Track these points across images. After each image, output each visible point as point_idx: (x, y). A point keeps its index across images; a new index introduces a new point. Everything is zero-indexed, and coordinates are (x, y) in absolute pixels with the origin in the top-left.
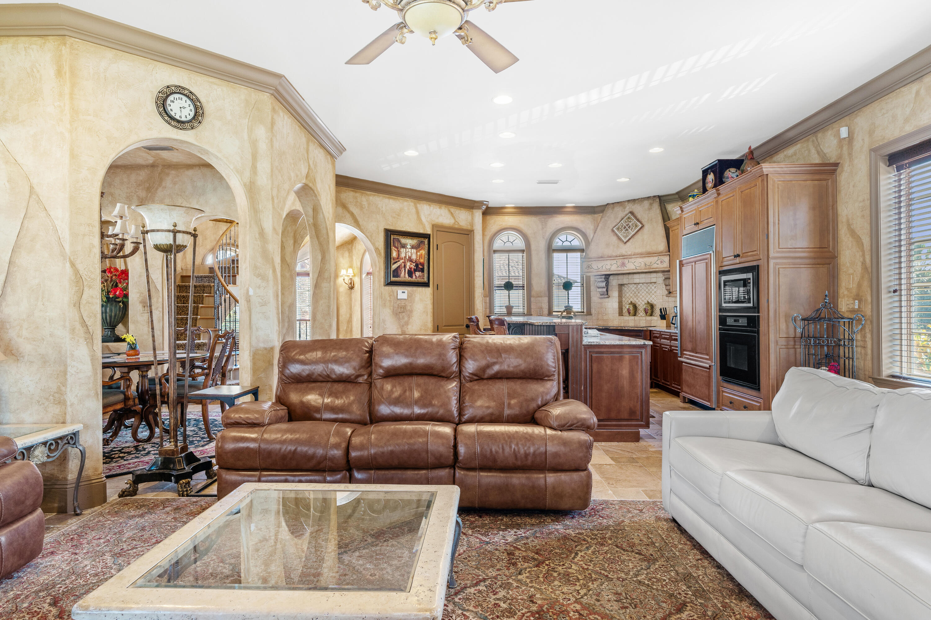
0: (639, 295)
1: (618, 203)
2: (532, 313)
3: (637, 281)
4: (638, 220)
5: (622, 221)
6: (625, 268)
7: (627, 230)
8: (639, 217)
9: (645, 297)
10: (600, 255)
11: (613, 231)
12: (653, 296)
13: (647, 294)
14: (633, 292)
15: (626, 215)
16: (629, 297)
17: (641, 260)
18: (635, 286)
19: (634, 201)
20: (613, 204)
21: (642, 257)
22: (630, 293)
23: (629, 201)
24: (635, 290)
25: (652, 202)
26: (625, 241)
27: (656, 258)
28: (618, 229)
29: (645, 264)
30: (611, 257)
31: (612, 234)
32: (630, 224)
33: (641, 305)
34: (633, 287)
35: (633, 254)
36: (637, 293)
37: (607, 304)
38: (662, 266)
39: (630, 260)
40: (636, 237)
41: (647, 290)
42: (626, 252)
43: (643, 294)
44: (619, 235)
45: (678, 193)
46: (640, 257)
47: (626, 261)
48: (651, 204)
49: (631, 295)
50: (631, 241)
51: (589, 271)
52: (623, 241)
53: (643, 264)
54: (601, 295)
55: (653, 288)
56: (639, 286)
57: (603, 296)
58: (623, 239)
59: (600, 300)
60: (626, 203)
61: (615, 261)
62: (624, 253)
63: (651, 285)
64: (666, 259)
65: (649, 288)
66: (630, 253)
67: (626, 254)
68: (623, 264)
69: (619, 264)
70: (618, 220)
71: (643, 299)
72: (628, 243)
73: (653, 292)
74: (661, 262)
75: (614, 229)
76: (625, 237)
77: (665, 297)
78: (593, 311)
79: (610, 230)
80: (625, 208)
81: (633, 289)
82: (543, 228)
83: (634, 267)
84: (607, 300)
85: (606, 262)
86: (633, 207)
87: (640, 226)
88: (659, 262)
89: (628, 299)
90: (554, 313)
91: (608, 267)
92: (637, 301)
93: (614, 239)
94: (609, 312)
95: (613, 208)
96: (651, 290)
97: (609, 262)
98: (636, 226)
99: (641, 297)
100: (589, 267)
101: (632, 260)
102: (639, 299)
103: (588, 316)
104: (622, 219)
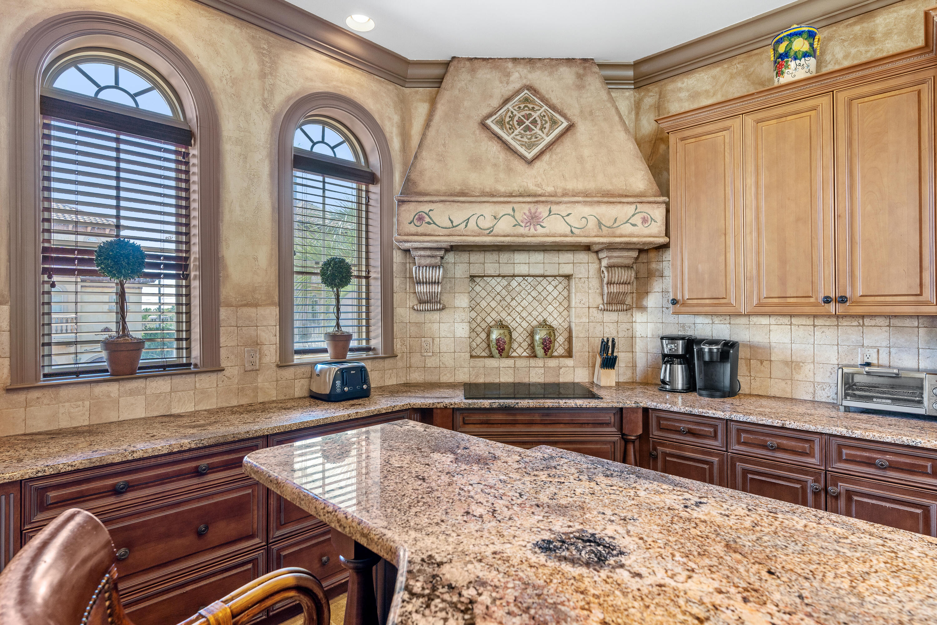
0: (514, 303)
1: (484, 59)
2: (223, 364)
3: (523, 269)
4: (553, 108)
5: (509, 106)
6: (540, 230)
7: (528, 129)
8: (554, 101)
9: (530, 309)
10: (458, 188)
11: (484, 125)
12: (550, 309)
13: (535, 304)
14: (498, 298)
15: (518, 92)
16: (488, 310)
17: (586, 210)
18: (504, 282)
19: (531, 62)
20: (470, 59)
21: (591, 203)
22: (489, 299)
23: (515, 60)
24: (504, 293)
25: (581, 71)
26: (529, 156)
27: (631, 209)
28: (501, 123)
29: (600, 223)
30: (493, 196)
31: (483, 136)
32: (535, 115)
33: (519, 330)
34: (498, 285)
35: (559, 191)
36: (508, 299)
37: (436, 326)
38: (646, 231)
39: (554, 208)
40: (558, 149)
41: (534, 294)
42: (537, 185)
43: (525, 303)
44: (508, 138)
45: (637, 64)
46: (585, 202)
47: (543, 210)
48: (580, 77)
49: (493, 304)
50: (546, 157)
51: (420, 230)
52: (522, 157)
53: (592, 223)
54: (421, 302)
55: (550, 288)
56: (514, 283)
57: (422, 307)
58: (522, 150)
59: (415, 317)
60: (510, 65)
61: (508, 209)
62: (532, 188)
63: (545, 282)
64: (658, 213)
65: (540, 288)
66: (550, 189)
67: (540, 191)
68: (534, 219)
69: (519, 216)
70: (495, 102)
71: (524, 314)
72: (538, 164)
73: (550, 298)
74: (644, 220)
75: (489, 122)
76: (530, 146)
77: (594, 312)
78: (398, 346)
79: (474, 125)
80: (508, 75)
81: (498, 289)
82: (263, 76)
83: (567, 230)
84: (436, 316)
85: (478, 209)
86: (530, 76)
87: (565, 124)
88: (637, 219)
89: (484, 315)
90: (297, 359)
91: (486, 223)
92: (509, 319)
93: (494, 148)
94: (444, 349)
95: (473, 71)
96: (544, 294)
97: (488, 210)
98: (554, 122)
99: (519, 309)
100: (421, 219)
101: (562, 209)
102: (514, 314)
103: (387, 361)
104: (506, 101)
